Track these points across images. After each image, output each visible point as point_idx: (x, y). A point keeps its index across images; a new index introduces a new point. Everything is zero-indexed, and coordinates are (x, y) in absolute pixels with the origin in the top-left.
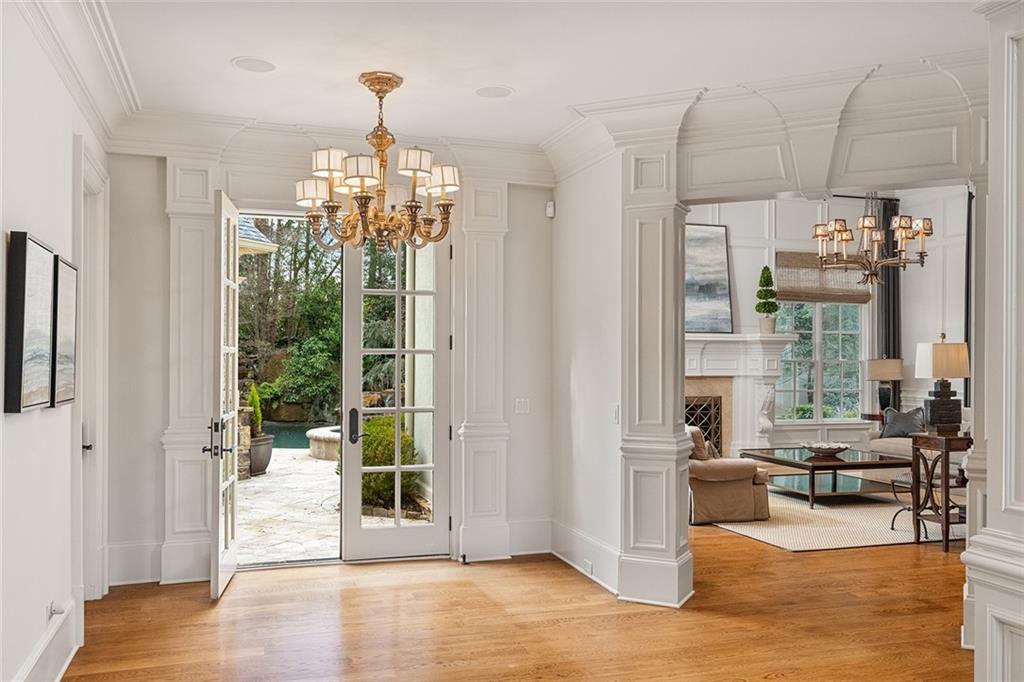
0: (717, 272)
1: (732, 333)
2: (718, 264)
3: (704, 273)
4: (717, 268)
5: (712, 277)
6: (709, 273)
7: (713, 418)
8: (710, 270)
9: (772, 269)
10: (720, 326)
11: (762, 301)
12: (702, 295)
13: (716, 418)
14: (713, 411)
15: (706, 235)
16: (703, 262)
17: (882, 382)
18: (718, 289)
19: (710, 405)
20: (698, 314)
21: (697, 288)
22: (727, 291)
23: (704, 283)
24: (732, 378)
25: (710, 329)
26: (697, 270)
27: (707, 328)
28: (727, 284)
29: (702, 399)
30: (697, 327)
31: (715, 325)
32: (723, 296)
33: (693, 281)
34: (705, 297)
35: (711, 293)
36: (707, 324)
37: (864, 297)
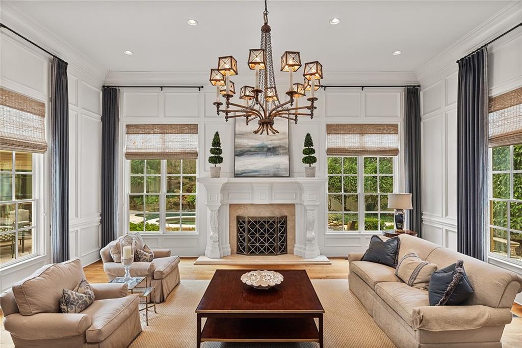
0: (280, 139)
1: (289, 177)
2: (281, 134)
3: (271, 140)
4: (281, 137)
5: (277, 142)
6: (275, 140)
7: (276, 230)
8: (276, 138)
10: (280, 173)
11: (306, 156)
12: (269, 153)
13: (280, 230)
14: (277, 226)
18: (280, 149)
19: (274, 222)
20: (266, 165)
21: (266, 149)
22: (287, 151)
23: (271, 146)
24: (294, 204)
25: (274, 175)
26: (266, 138)
27: (272, 173)
28: (287, 146)
29: (270, 217)
30: (265, 173)
31: (277, 172)
32: (284, 154)
33: (264, 145)
34: (271, 155)
35: (275, 152)
36: (272, 172)
37: (395, 152)
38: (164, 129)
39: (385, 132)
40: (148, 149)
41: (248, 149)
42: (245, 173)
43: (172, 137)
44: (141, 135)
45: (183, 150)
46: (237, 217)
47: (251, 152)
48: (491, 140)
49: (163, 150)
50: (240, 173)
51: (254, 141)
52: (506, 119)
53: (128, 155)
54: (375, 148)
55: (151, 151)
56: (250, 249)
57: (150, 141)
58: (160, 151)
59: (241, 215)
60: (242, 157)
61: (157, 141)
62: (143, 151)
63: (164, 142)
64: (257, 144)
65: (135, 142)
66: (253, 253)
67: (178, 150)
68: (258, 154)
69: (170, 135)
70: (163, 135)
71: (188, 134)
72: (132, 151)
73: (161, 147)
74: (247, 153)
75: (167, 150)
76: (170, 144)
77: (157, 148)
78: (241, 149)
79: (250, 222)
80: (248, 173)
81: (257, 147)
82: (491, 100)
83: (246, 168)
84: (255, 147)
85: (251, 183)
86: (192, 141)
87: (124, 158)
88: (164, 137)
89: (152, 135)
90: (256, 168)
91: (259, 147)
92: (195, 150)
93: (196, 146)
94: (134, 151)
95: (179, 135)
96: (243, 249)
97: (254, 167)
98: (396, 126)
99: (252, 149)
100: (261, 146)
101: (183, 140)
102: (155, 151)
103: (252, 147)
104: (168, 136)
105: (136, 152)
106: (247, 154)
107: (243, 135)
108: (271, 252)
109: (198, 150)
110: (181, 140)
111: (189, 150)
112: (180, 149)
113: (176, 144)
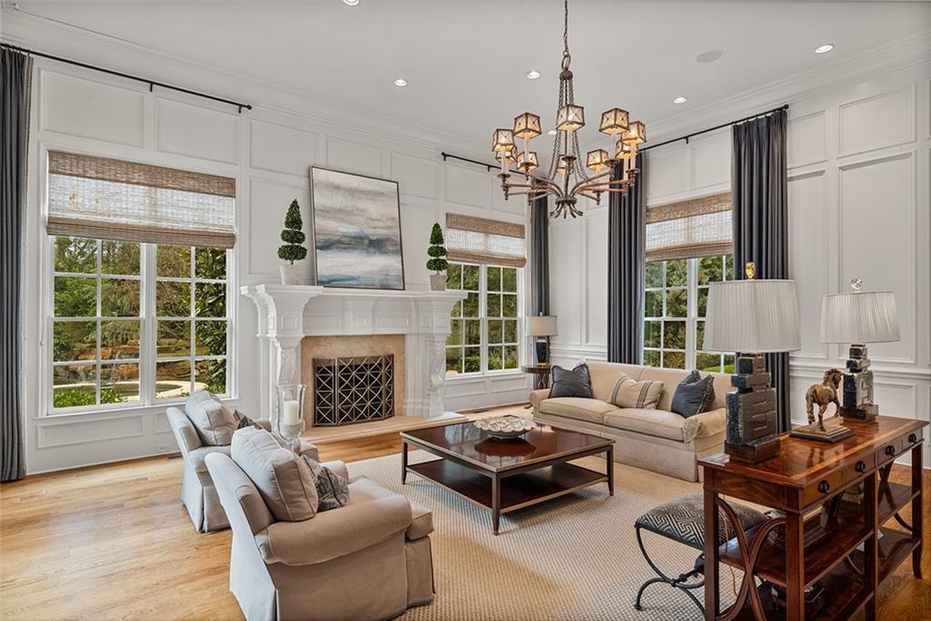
0: (388, 228)
1: (404, 289)
2: (388, 219)
3: (374, 228)
4: (389, 224)
5: (384, 232)
6: (380, 228)
7: (384, 378)
8: (381, 224)
9: (443, 226)
10: (390, 282)
11: (433, 258)
12: (372, 250)
13: (388, 378)
14: (383, 371)
15: (377, 188)
16: (374, 216)
17: (539, 338)
18: (388, 244)
19: (380, 364)
20: (368, 269)
21: (366, 242)
22: (399, 248)
23: (375, 238)
24: (403, 335)
25: (381, 285)
26: (366, 223)
27: (377, 283)
28: (399, 240)
29: (373, 358)
30: (367, 282)
31: (385, 282)
32: (394, 252)
33: (362, 235)
34: (375, 253)
35: (382, 247)
36: (378, 280)
37: (521, 262)
38: (157, 177)
39: (511, 234)
40: (116, 215)
41: (338, 238)
42: (335, 280)
43: (175, 198)
44: (93, 181)
45: (201, 228)
46: (314, 360)
47: (342, 243)
48: (648, 254)
49: (153, 223)
50: (326, 280)
51: (347, 226)
52: (663, 232)
53: (54, 225)
54: (502, 255)
55: (123, 220)
56: (342, 415)
57: (117, 197)
58: (145, 223)
59: (320, 357)
60: (329, 251)
61: (136, 199)
62: (100, 218)
63: (155, 205)
64: (352, 231)
65: (73, 197)
66: (347, 421)
67: (191, 227)
68: (354, 249)
69: (170, 191)
70: (153, 189)
71: (212, 196)
72: (68, 215)
73: (147, 213)
74: (337, 245)
75: (164, 224)
76: (170, 211)
77: (139, 217)
78: (327, 237)
79: (341, 367)
80: (341, 280)
81: (352, 237)
82: (648, 210)
83: (337, 272)
84: (349, 237)
85: (343, 298)
86: (223, 212)
87: (43, 231)
88: (155, 194)
89: (124, 184)
90: (352, 272)
91: (356, 238)
92: (230, 231)
93: (232, 222)
94: (74, 216)
95: (191, 193)
96: (329, 415)
97: (350, 271)
98: (522, 228)
99: (344, 239)
100: (358, 235)
101: (201, 207)
102: (131, 221)
103: (345, 236)
104: (163, 194)
105: (77, 220)
106: (337, 248)
107: (328, 212)
108: (377, 415)
109: (236, 231)
110: (196, 206)
111: (216, 230)
112: (196, 226)
113: (185, 212)
